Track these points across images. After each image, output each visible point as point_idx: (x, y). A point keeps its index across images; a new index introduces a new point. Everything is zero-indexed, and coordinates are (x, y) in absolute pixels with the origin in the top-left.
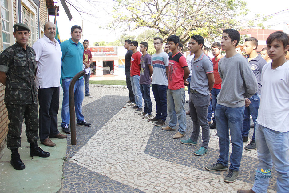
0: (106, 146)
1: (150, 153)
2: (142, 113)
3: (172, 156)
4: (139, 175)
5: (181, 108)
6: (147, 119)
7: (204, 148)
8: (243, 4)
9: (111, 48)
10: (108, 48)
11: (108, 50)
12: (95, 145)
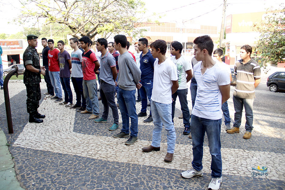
0: (40, 131)
1: (78, 132)
2: (63, 102)
3: (96, 131)
4: (74, 147)
5: (93, 95)
6: (69, 107)
7: (115, 124)
8: (142, 4)
9: (15, 42)
10: (12, 42)
11: (12, 43)
12: (31, 131)
